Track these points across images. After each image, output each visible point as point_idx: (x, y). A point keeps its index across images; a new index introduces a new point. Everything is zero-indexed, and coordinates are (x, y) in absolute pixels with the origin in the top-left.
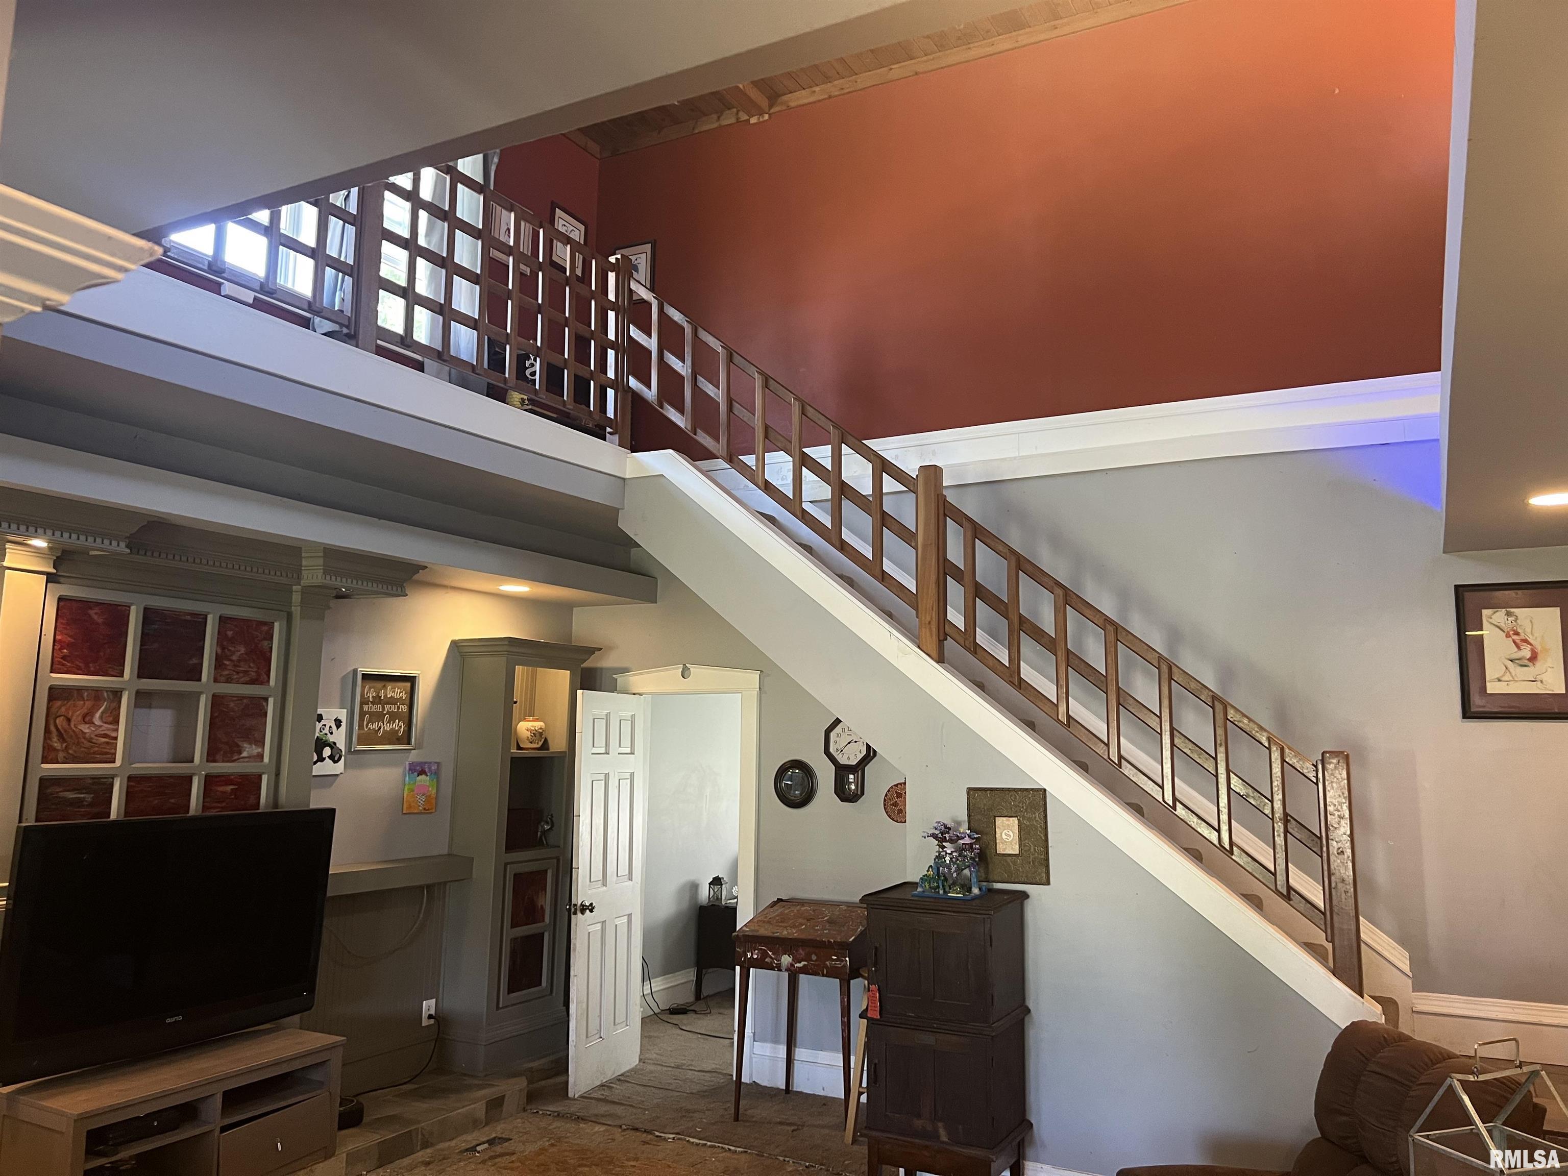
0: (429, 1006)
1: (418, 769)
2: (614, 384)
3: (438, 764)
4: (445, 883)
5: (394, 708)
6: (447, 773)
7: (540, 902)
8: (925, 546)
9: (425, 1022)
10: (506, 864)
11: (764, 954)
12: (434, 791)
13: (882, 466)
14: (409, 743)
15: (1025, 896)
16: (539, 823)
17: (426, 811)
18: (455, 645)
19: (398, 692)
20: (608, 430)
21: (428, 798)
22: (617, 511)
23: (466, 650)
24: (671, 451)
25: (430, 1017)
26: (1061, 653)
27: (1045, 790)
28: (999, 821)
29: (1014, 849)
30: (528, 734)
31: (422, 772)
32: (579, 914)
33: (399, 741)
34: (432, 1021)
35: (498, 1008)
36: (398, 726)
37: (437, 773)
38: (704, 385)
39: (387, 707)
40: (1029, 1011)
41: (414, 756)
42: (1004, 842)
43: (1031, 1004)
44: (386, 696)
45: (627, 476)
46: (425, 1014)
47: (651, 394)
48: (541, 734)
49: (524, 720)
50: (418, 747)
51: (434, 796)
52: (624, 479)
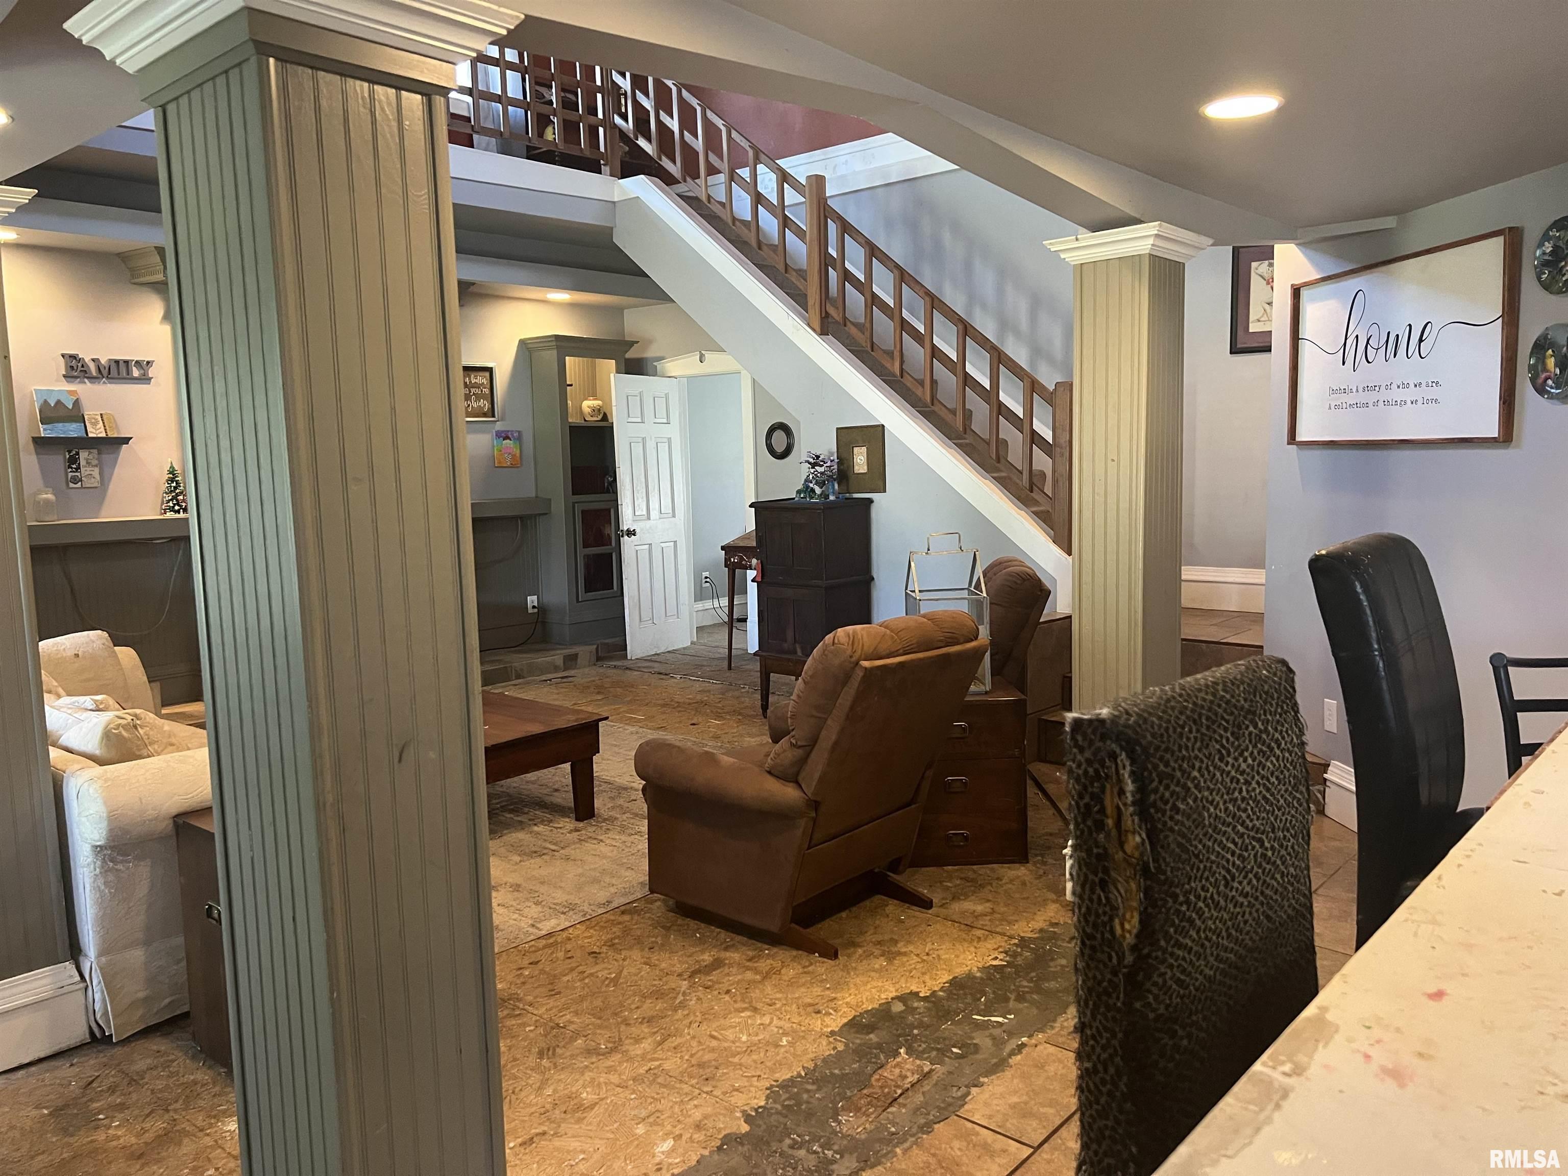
0: (532, 600)
1: (504, 436)
2: (603, 123)
3: (519, 432)
4: (536, 516)
5: (478, 391)
6: (528, 438)
7: (607, 531)
8: (811, 241)
9: (530, 611)
10: (574, 503)
11: (741, 559)
12: (518, 452)
13: (784, 177)
14: (493, 416)
15: (870, 501)
16: (605, 476)
17: (513, 466)
18: (522, 343)
19: (482, 379)
20: (602, 162)
21: (514, 456)
22: (612, 229)
23: (530, 346)
24: (642, 176)
25: (534, 607)
26: (897, 319)
27: (883, 426)
28: (856, 449)
29: (864, 469)
30: (589, 410)
31: (506, 438)
32: (626, 537)
33: (485, 415)
34: (536, 610)
35: (578, 601)
36: (485, 404)
37: (519, 439)
38: (664, 117)
39: (473, 390)
40: (873, 579)
41: (499, 426)
42: (858, 464)
43: (875, 575)
44: (470, 382)
45: (616, 200)
46: (529, 605)
47: (629, 126)
48: (599, 410)
49: (586, 399)
50: (502, 419)
51: (518, 455)
52: (614, 203)
